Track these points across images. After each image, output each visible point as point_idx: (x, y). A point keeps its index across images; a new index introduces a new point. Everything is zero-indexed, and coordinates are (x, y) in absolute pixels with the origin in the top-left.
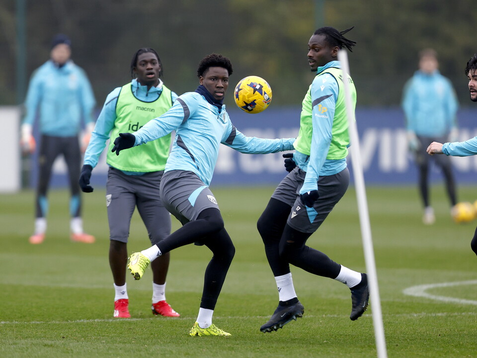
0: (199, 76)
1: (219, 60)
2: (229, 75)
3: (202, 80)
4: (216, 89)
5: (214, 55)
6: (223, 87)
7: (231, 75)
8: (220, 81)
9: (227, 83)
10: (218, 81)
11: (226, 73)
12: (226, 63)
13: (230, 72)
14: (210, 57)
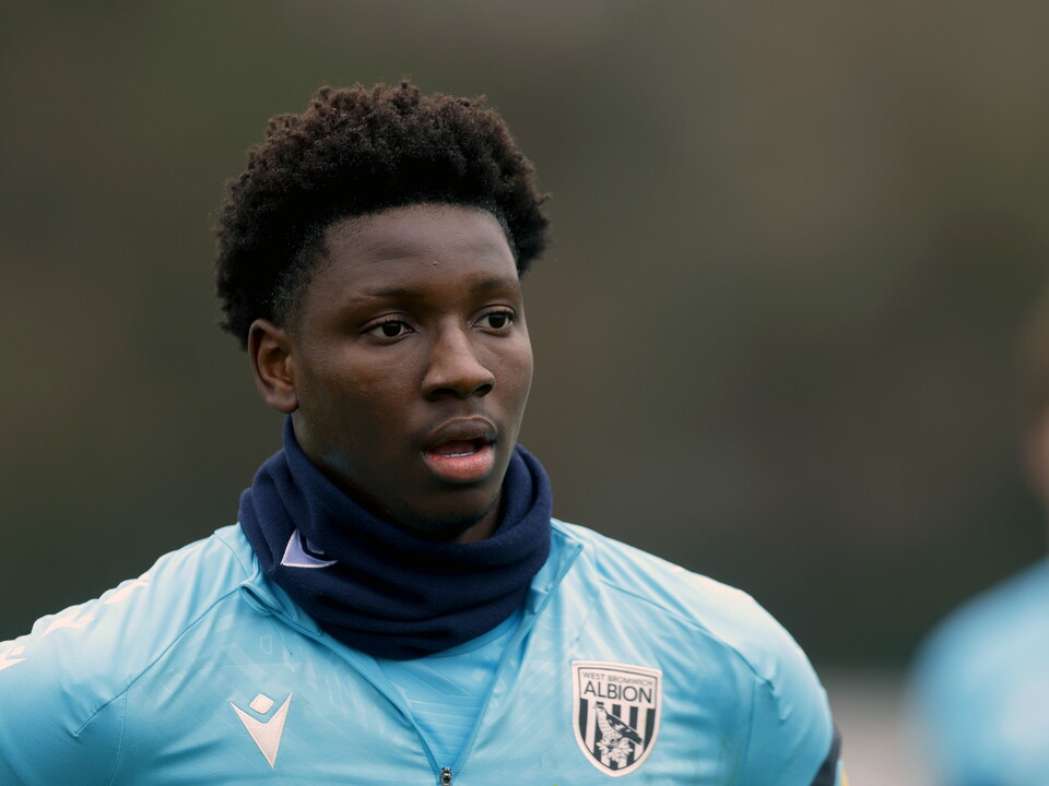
0: (238, 327)
1: (396, 138)
2: (521, 267)
3: (277, 354)
4: (420, 416)
5: (348, 103)
6: (485, 388)
7: (534, 265)
8: (455, 333)
9: (520, 341)
10: (438, 336)
11: (484, 247)
12: (471, 153)
13: (526, 233)
14: (316, 129)
